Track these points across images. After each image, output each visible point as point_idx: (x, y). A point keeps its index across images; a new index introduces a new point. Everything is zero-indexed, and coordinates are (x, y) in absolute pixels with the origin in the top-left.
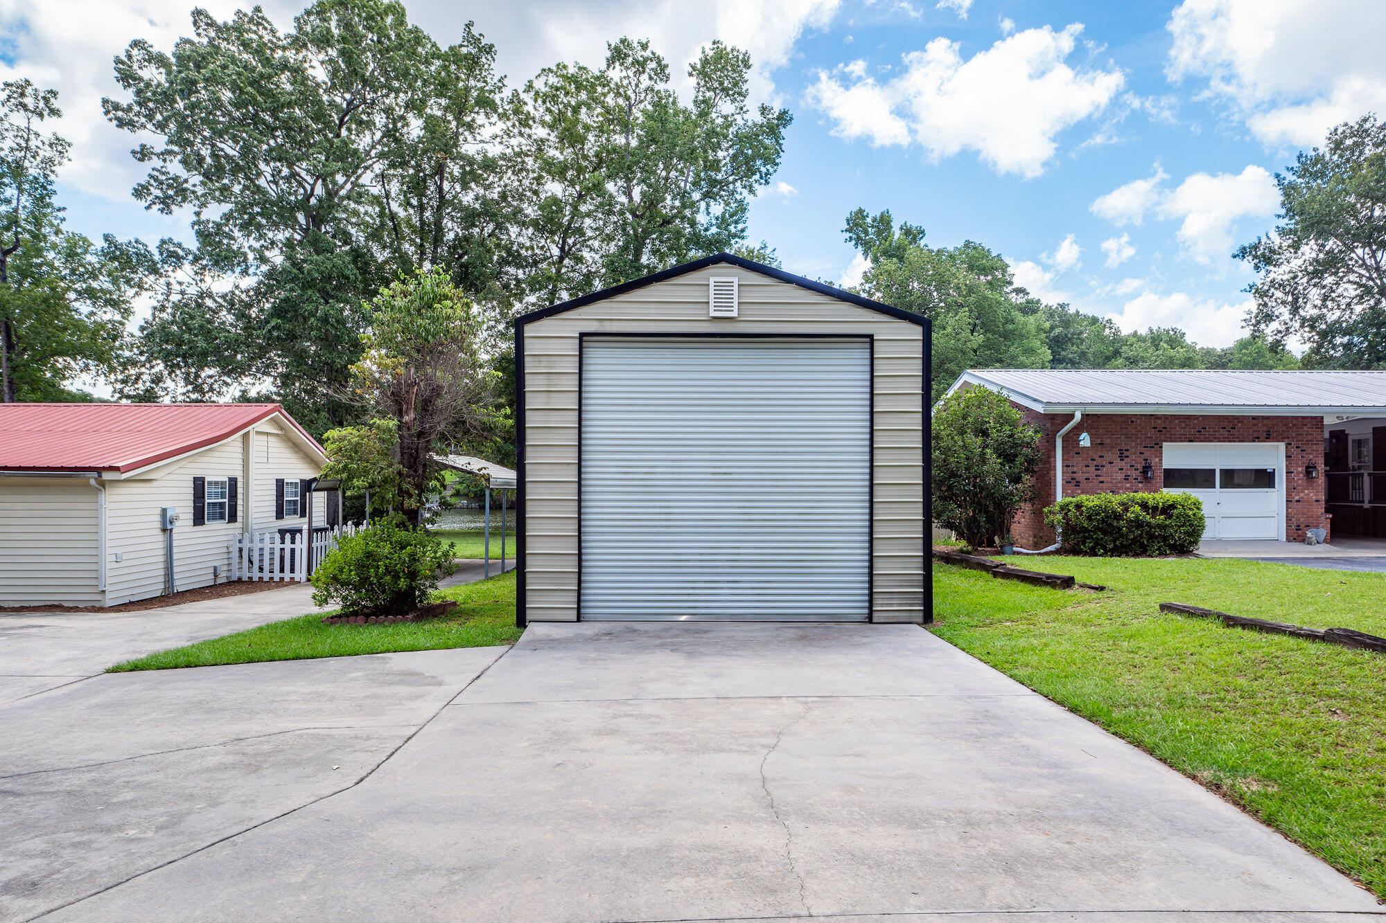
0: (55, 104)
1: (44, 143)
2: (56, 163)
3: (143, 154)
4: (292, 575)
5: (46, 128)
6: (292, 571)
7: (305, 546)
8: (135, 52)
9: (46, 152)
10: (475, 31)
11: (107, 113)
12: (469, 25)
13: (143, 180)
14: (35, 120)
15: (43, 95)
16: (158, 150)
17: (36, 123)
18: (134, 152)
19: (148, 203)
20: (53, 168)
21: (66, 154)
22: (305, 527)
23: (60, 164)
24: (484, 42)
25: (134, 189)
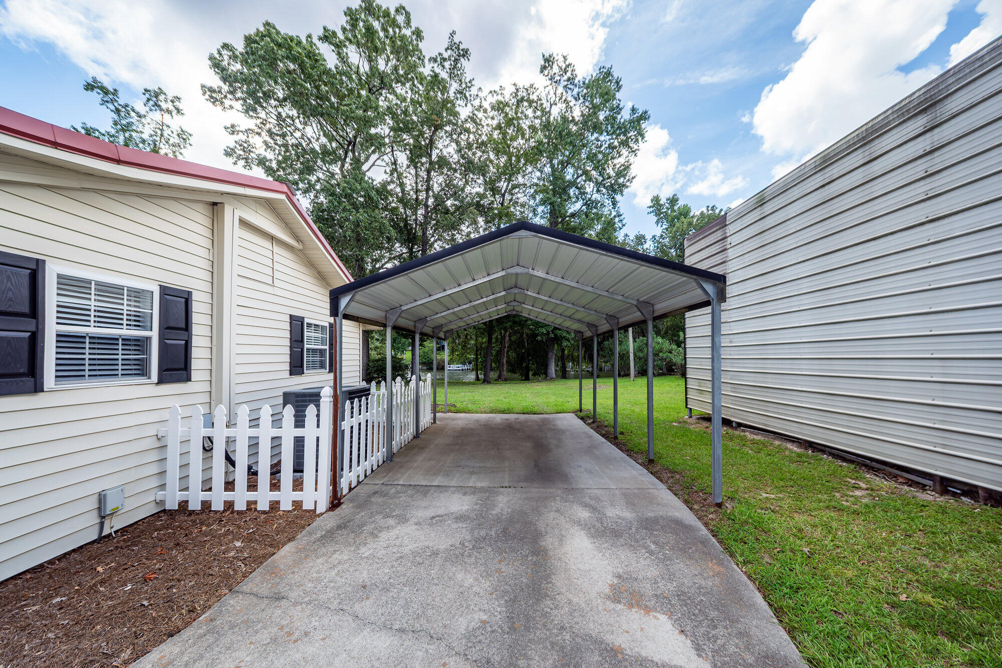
0: (180, 106)
1: (172, 132)
2: (182, 146)
3: (232, 129)
4: (297, 496)
5: (175, 123)
6: (298, 485)
7: (325, 433)
8: (225, 52)
9: (174, 140)
10: (456, 39)
11: (204, 93)
12: (453, 33)
13: (232, 145)
14: (167, 117)
15: (171, 99)
16: (243, 128)
17: (167, 118)
18: (226, 128)
19: (235, 159)
20: (181, 151)
21: (188, 141)
22: (327, 393)
23: (184, 147)
24: (461, 47)
25: (225, 150)
